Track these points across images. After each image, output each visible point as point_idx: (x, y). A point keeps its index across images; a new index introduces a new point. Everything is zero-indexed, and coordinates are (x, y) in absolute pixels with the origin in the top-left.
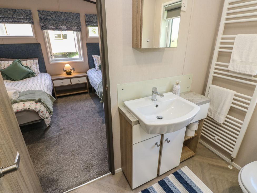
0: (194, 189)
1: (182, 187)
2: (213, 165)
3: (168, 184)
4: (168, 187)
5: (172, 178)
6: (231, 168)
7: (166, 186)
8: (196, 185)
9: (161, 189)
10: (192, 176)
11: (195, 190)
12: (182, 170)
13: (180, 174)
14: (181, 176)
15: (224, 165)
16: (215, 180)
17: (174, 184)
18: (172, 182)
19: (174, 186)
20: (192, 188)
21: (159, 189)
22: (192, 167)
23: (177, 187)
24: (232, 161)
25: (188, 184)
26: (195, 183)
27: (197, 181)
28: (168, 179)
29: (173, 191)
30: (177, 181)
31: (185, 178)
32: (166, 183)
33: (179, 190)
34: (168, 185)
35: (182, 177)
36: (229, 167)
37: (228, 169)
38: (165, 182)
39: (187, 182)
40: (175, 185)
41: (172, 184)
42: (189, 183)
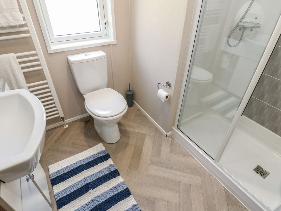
0: (78, 166)
1: (73, 179)
2: (58, 139)
3: (65, 195)
4: (68, 195)
5: (59, 188)
6: (67, 126)
7: (67, 198)
8: (74, 163)
9: (69, 206)
10: (63, 163)
11: (80, 166)
12: (52, 173)
13: (57, 176)
14: (60, 176)
15: (61, 130)
16: (74, 144)
17: (66, 187)
18: (64, 189)
19: (69, 188)
20: (77, 168)
21: (68, 208)
22: (51, 160)
23: (72, 184)
24: (64, 121)
25: (72, 171)
26: (72, 163)
27: (70, 161)
28: (58, 194)
29: (76, 190)
30: (64, 183)
31: (64, 172)
32: (63, 197)
33: (75, 182)
34: (67, 196)
35: (62, 175)
36: (65, 127)
37: (66, 129)
38: (61, 199)
39: (69, 172)
40: (68, 186)
41: (66, 189)
42: (71, 169)
